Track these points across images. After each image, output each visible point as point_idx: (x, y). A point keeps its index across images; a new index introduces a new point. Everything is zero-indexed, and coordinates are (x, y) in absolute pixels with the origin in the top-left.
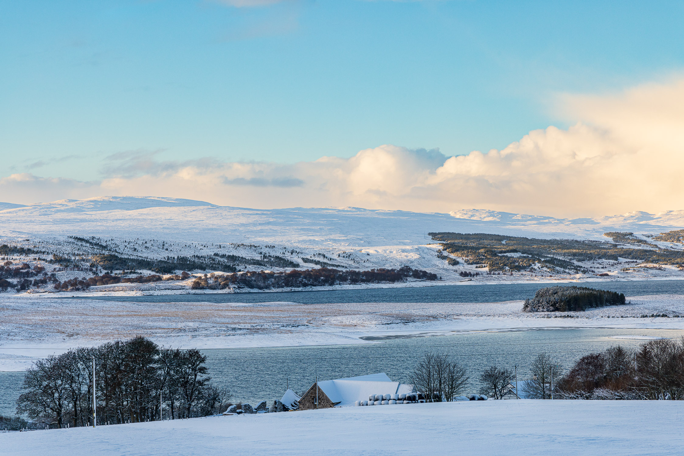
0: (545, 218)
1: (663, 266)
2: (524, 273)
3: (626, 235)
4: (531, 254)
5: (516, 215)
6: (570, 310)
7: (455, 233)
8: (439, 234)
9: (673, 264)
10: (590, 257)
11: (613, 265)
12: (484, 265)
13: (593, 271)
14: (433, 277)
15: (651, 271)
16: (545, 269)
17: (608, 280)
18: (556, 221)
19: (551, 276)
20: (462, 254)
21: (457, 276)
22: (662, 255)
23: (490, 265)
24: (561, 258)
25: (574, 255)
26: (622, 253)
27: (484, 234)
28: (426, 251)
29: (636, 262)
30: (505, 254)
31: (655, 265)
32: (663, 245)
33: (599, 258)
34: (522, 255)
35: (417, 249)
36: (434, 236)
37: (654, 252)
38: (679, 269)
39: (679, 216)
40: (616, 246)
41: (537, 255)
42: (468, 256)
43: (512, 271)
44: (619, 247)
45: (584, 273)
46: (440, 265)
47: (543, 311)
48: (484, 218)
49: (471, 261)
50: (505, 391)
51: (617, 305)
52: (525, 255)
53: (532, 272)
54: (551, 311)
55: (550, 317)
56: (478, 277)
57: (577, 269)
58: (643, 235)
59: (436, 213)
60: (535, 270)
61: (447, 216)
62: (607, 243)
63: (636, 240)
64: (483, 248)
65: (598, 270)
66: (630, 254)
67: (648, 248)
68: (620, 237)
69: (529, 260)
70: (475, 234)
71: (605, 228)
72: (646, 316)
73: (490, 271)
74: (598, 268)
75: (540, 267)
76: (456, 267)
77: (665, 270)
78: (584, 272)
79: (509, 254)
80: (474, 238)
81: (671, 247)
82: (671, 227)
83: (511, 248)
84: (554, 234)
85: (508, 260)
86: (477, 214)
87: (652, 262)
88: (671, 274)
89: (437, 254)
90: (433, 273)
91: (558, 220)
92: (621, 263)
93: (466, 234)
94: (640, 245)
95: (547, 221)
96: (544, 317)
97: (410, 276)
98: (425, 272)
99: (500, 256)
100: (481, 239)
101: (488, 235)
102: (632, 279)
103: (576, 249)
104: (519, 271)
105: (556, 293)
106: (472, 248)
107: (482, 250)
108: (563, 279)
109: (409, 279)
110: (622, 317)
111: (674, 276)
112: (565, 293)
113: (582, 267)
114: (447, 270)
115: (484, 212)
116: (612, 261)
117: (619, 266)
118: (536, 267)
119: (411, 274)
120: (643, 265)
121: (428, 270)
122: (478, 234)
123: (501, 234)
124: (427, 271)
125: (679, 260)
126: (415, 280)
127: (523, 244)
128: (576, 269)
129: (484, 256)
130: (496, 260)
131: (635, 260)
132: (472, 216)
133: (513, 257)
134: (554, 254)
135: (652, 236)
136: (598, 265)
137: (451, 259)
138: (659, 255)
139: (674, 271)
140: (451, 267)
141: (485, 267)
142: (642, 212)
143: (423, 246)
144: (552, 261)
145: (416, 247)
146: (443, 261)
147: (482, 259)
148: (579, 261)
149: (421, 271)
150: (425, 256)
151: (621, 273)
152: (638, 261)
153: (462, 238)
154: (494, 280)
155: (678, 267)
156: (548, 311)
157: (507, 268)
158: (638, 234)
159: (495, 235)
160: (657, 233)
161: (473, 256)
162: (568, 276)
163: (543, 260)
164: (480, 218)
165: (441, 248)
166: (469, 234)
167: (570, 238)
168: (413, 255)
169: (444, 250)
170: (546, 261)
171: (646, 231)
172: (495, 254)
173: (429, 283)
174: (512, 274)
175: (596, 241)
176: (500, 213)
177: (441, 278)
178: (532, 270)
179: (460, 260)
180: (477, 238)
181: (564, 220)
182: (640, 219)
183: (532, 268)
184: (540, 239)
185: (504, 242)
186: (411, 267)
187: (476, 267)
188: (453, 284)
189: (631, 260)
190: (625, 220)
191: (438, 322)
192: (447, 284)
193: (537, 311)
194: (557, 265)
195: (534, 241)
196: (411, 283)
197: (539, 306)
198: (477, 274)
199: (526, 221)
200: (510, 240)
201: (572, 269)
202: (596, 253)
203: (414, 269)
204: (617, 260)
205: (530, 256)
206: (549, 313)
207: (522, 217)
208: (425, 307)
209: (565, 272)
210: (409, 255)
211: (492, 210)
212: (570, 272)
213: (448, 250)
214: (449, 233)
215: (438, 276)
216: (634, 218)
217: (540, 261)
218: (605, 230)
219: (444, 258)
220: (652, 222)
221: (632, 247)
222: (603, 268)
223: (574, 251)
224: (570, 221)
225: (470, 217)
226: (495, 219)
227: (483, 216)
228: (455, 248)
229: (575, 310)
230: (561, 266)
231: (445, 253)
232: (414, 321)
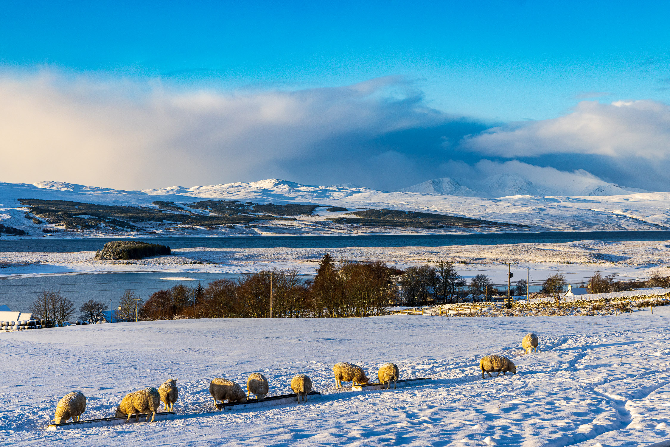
0: (108, 189)
1: (195, 227)
2: (93, 230)
3: (168, 203)
4: (98, 216)
5: (85, 186)
6: (130, 258)
7: (39, 200)
8: (26, 199)
9: (203, 225)
10: (142, 220)
11: (159, 226)
12: (61, 224)
13: (144, 230)
14: (21, 233)
15: (187, 231)
16: (108, 228)
17: (156, 236)
18: (116, 192)
19: (113, 233)
20: (44, 216)
21: (41, 233)
22: (195, 219)
23: (66, 224)
24: (120, 220)
25: (130, 217)
26: (166, 217)
27: (61, 201)
28: (16, 212)
29: (176, 223)
30: (78, 216)
31: (190, 226)
32: (196, 211)
33: (149, 220)
34: (91, 217)
35: (9, 212)
36: (22, 201)
37: (189, 217)
38: (207, 229)
39: (207, 191)
40: (161, 211)
41: (103, 217)
42: (49, 217)
43: (83, 229)
44: (163, 212)
45: (138, 231)
46: (27, 224)
47: (110, 259)
48: (61, 188)
49: (52, 221)
51: (165, 255)
52: (93, 217)
53: (99, 230)
54: (116, 259)
55: (116, 264)
56: (57, 233)
57: (133, 228)
58: (181, 204)
59: (23, 184)
60: (100, 228)
61: (32, 186)
62: (155, 209)
63: (176, 207)
64: (60, 211)
65: (148, 229)
66: (171, 217)
67: (184, 213)
68: (164, 204)
69: (96, 221)
70: (54, 201)
71: (153, 197)
72: (187, 263)
73: (67, 228)
74: (148, 227)
75: (105, 226)
76: (39, 226)
77: (197, 229)
78: (138, 230)
79: (81, 216)
80: (53, 204)
81: (201, 213)
82: (201, 198)
83: (83, 211)
84: (115, 202)
85: (80, 220)
86: (55, 185)
87: (187, 224)
88: (201, 232)
89: (24, 215)
90: (21, 229)
91: (118, 191)
92: (165, 224)
93: (47, 200)
94: (178, 211)
95: (109, 191)
96: (111, 264)
97: (3, 232)
98: (15, 229)
99: (74, 218)
100: (59, 204)
101: (65, 201)
102: (173, 236)
103: (131, 213)
104: (89, 229)
105: (119, 246)
106: (53, 211)
107: (60, 213)
108: (122, 235)
109: (2, 234)
110: (169, 264)
111: (203, 234)
112: (126, 246)
113: (136, 227)
114: (32, 227)
115: (60, 183)
116: (158, 223)
117: (164, 227)
118: (101, 226)
119: (4, 230)
120: (180, 226)
121: (18, 227)
122: (56, 201)
123: (74, 201)
124: (17, 228)
125: (207, 222)
126: (7, 235)
127: (92, 209)
128: (132, 228)
129: (61, 217)
130: (71, 220)
131: (175, 222)
132: (51, 186)
133: (84, 219)
134: (115, 217)
135: (187, 204)
136: (148, 226)
137: (35, 219)
138: (192, 218)
139: (203, 230)
140: (36, 225)
141: (62, 225)
142: (179, 187)
143: (14, 209)
144: (114, 222)
145: (8, 209)
146: (30, 221)
147: (61, 220)
148: (134, 222)
149: (12, 228)
150: (15, 216)
151: (165, 232)
152: (177, 223)
153: (44, 204)
154: (70, 236)
155: (207, 228)
156: (114, 259)
157: (80, 227)
158: (177, 203)
159: (70, 201)
160: (191, 202)
161: (54, 217)
162: (126, 233)
163: (107, 221)
164: (58, 188)
165: (28, 210)
166: (50, 201)
167: (127, 205)
168: (6, 216)
169: (31, 212)
170: (109, 222)
171: (183, 201)
172: (70, 216)
173: (18, 238)
174: (83, 232)
175: (146, 208)
176: (73, 185)
177: (28, 233)
178: (99, 229)
179: (43, 220)
180: (56, 204)
181: (122, 191)
182: (178, 192)
183: (99, 227)
184: (104, 205)
185: (76, 207)
186: (4, 225)
187: (56, 226)
188: (37, 238)
189: (172, 222)
190: (167, 192)
191: (29, 267)
192: (33, 238)
193: (105, 259)
194: (118, 225)
195: (99, 206)
196: (4, 237)
197: (107, 256)
198: (56, 231)
199: (93, 191)
200: (82, 205)
201: (129, 228)
202: (147, 217)
203: (6, 226)
204: (162, 221)
205: (97, 218)
206: (115, 260)
207: (90, 189)
208: (19, 255)
209: (123, 230)
210: (3, 215)
211: (67, 182)
212: (127, 230)
213: (33, 212)
214: (34, 199)
215: (26, 232)
216: (174, 191)
217: (104, 222)
218: (153, 200)
219: (31, 218)
220: (187, 194)
221: (173, 212)
222: (151, 227)
223: (130, 214)
224: (126, 192)
225: (49, 188)
226: (69, 189)
227: (60, 187)
228: (39, 211)
229: (134, 258)
230: (120, 226)
231: (31, 215)
232: (10, 266)
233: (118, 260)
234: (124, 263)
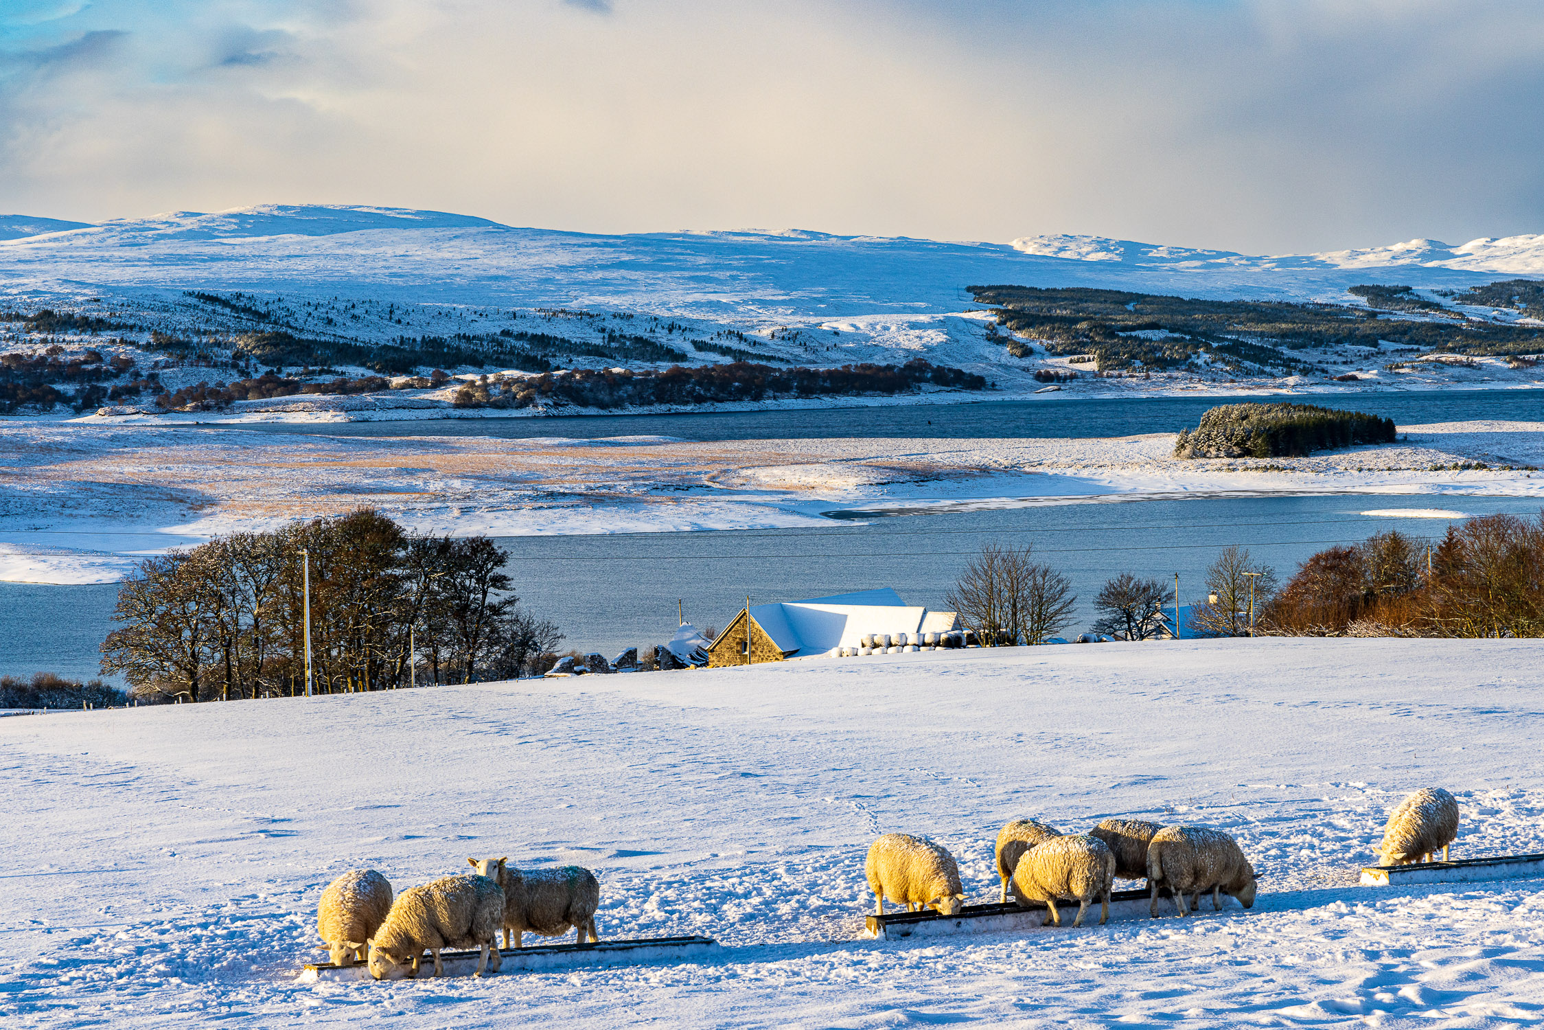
0: (1220, 255)
1: (1477, 359)
2: (1175, 374)
3: (1396, 290)
4: (1189, 333)
5: (1156, 247)
6: (1276, 453)
7: (1024, 288)
8: (990, 288)
9: (1498, 354)
10: (1318, 341)
11: (1366, 358)
12: (1086, 357)
13: (1323, 371)
14: (976, 383)
15: (1450, 371)
16: (1220, 365)
17: (1358, 389)
18: (1244, 262)
19: (1233, 381)
20: (1040, 333)
21: (1030, 381)
22: (1476, 336)
23: (1101, 357)
24: (1254, 342)
25: (1284, 335)
26: (1387, 330)
27: (1086, 290)
28: (961, 326)
29: (1418, 350)
30: (1134, 334)
31: (1459, 357)
32: (1477, 313)
33: (1339, 342)
34: (1171, 335)
35: (942, 324)
36: (978, 292)
37: (1455, 330)
38: (1511, 366)
39: (1512, 251)
40: (1373, 315)
41: (1204, 334)
42: (1051, 338)
43: (1148, 370)
44: (1380, 317)
45: (1305, 375)
46: (992, 357)
47: (1217, 457)
48: (1088, 254)
49: (1059, 349)
50: (1150, 627)
51: (1377, 443)
52: (1176, 335)
53: (1192, 372)
54: (1234, 457)
55: (1234, 470)
56: (1075, 383)
57: (1290, 366)
58: (1433, 291)
59: (982, 244)
60: (1196, 366)
61: (1007, 250)
62: (1356, 308)
63: (1415, 302)
64: (1084, 319)
65: (1335, 367)
66: (1405, 333)
67: (1442, 318)
68: (1380, 294)
69: (1185, 347)
70: (1067, 290)
71: (1350, 275)
72: (1442, 468)
73: (1102, 369)
74: (1335, 363)
75: (1209, 361)
76: (1025, 362)
77: (1480, 367)
78: (1305, 372)
79: (1141, 334)
80: (1065, 299)
81: (1495, 318)
82: (1493, 273)
83: (1147, 319)
84: (1238, 290)
85: (1139, 346)
86: (1072, 245)
87: (1452, 350)
88: (1493, 374)
89: (984, 332)
90: (976, 372)
91: (1248, 259)
92: (1384, 353)
93: (1047, 290)
94: (1426, 314)
95: (1224, 260)
96: (1220, 470)
97: (927, 381)
98: (960, 371)
99: (1123, 338)
100: (1081, 300)
101: (1097, 291)
102: (1408, 387)
103: (1286, 322)
104: (1164, 369)
105: (1246, 417)
106: (1062, 319)
107: (1083, 325)
108: (1260, 386)
109: (924, 386)
110: (1389, 469)
111: (1499, 380)
112: (1265, 417)
113: (1299, 361)
114: (1006, 367)
115: (1087, 240)
116: (1366, 349)
117: (1381, 360)
118: (1200, 362)
119: (929, 375)
120: (1432, 357)
121: (966, 368)
122: (1073, 290)
123: (1125, 289)
124: (964, 370)
125: (1510, 346)
126: (938, 388)
127: (1173, 312)
128: (1288, 366)
129: (1087, 337)
130: (1113, 345)
131: (1415, 347)
132: (1061, 249)
133: (1151, 340)
134: (1238, 333)
135: (1453, 293)
136: (1335, 358)
137: (1015, 343)
138: (1467, 335)
139: (1500, 369)
140: (1016, 361)
141: (1089, 360)
142: (1431, 242)
143: (955, 314)
144: (1235, 349)
145: (940, 317)
146: (1000, 348)
147: (1084, 345)
148: (1294, 347)
149: (950, 370)
150: (958, 337)
151: (1385, 375)
152: (1422, 348)
153: (1039, 298)
154: (1109, 389)
155: (1510, 362)
156: (1229, 455)
157: (1138, 363)
158: (1422, 289)
159: (1110, 291)
160: (1464, 287)
161: (1065, 336)
162: (1270, 381)
163: (1215, 345)
164: (1079, 254)
165: (994, 319)
166: (1054, 290)
167: (1274, 298)
168: (933, 336)
169: (1002, 323)
170: (1220, 349)
171: (1438, 282)
172: (1110, 333)
173: (968, 397)
174: (1148, 377)
175: (1332, 306)
176: (1122, 243)
177: (993, 385)
178: (1192, 368)
179: (1035, 345)
180: (1072, 299)
181: (1261, 258)
182: (1425, 256)
183: (1193, 363)
184: (1209, 299)
185: (1130, 307)
186: (929, 361)
187: (1071, 361)
188: (1019, 398)
189: (1407, 347)
190: (1393, 258)
191: (990, 480)
192: (1007, 398)
193: (1204, 456)
194: (1247, 357)
195: (1196, 304)
196: (929, 396)
197: (1210, 446)
198: (1073, 377)
199: (1178, 260)
200: (1144, 302)
201: (1278, 365)
202: (1332, 331)
203: (935, 364)
204: (1375, 345)
205: (1188, 337)
206: (1232, 460)
207: (1170, 253)
208: (963, 447)
209: (1262, 372)
210: (925, 334)
211: (1104, 236)
212: (1275, 371)
213: (1009, 324)
214: (1011, 287)
215: (989, 381)
216: (1414, 254)
217: (1209, 349)
218: (1351, 281)
219: (1002, 341)
220: (1452, 264)
221: (1409, 318)
222: (1345, 363)
223: (1284, 326)
224: (1273, 261)
225: (1056, 253)
226: (1110, 255)
227: (1085, 250)
228: (1026, 321)
229: (1286, 454)
230: (1255, 359)
231: (1003, 332)
232: (938, 477)
233: (1240, 460)
234: (1257, 468)
